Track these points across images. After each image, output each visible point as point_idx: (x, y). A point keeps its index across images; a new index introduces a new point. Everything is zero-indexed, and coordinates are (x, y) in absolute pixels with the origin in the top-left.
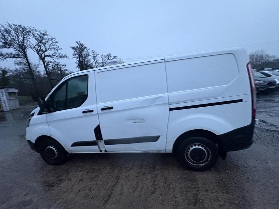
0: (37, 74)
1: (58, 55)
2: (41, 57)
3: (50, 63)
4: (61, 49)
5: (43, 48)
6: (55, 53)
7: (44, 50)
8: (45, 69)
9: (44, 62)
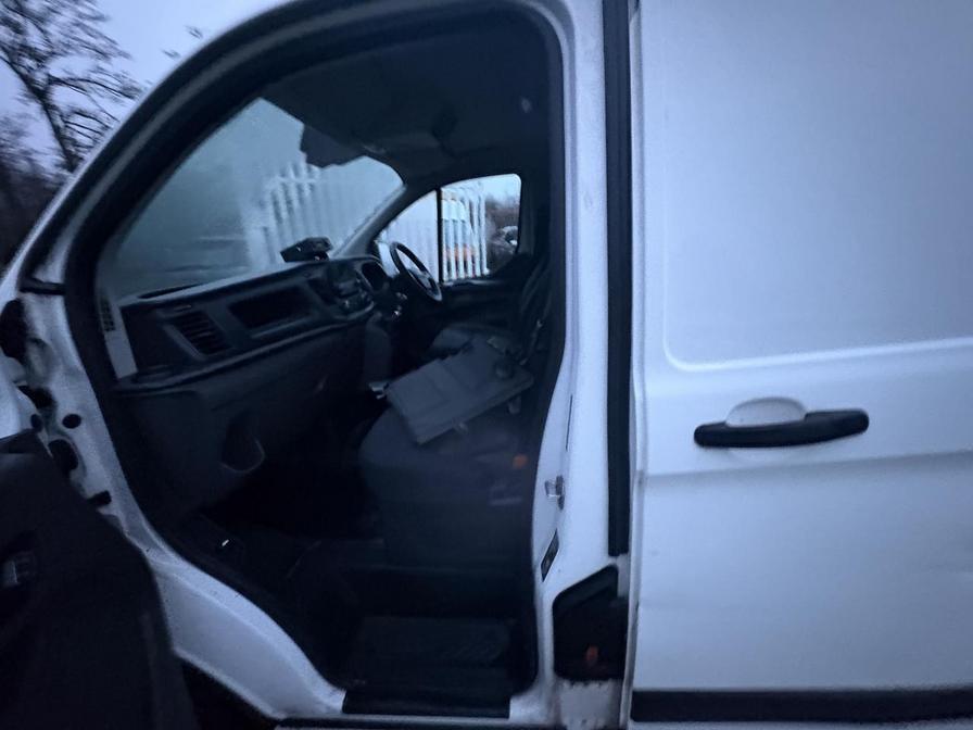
0: (23, 165)
1: (112, 82)
2: (27, 80)
3: (80, 120)
4: (125, 55)
5: (34, 38)
6: (100, 70)
7: (42, 48)
8: (56, 145)
9: (48, 108)
